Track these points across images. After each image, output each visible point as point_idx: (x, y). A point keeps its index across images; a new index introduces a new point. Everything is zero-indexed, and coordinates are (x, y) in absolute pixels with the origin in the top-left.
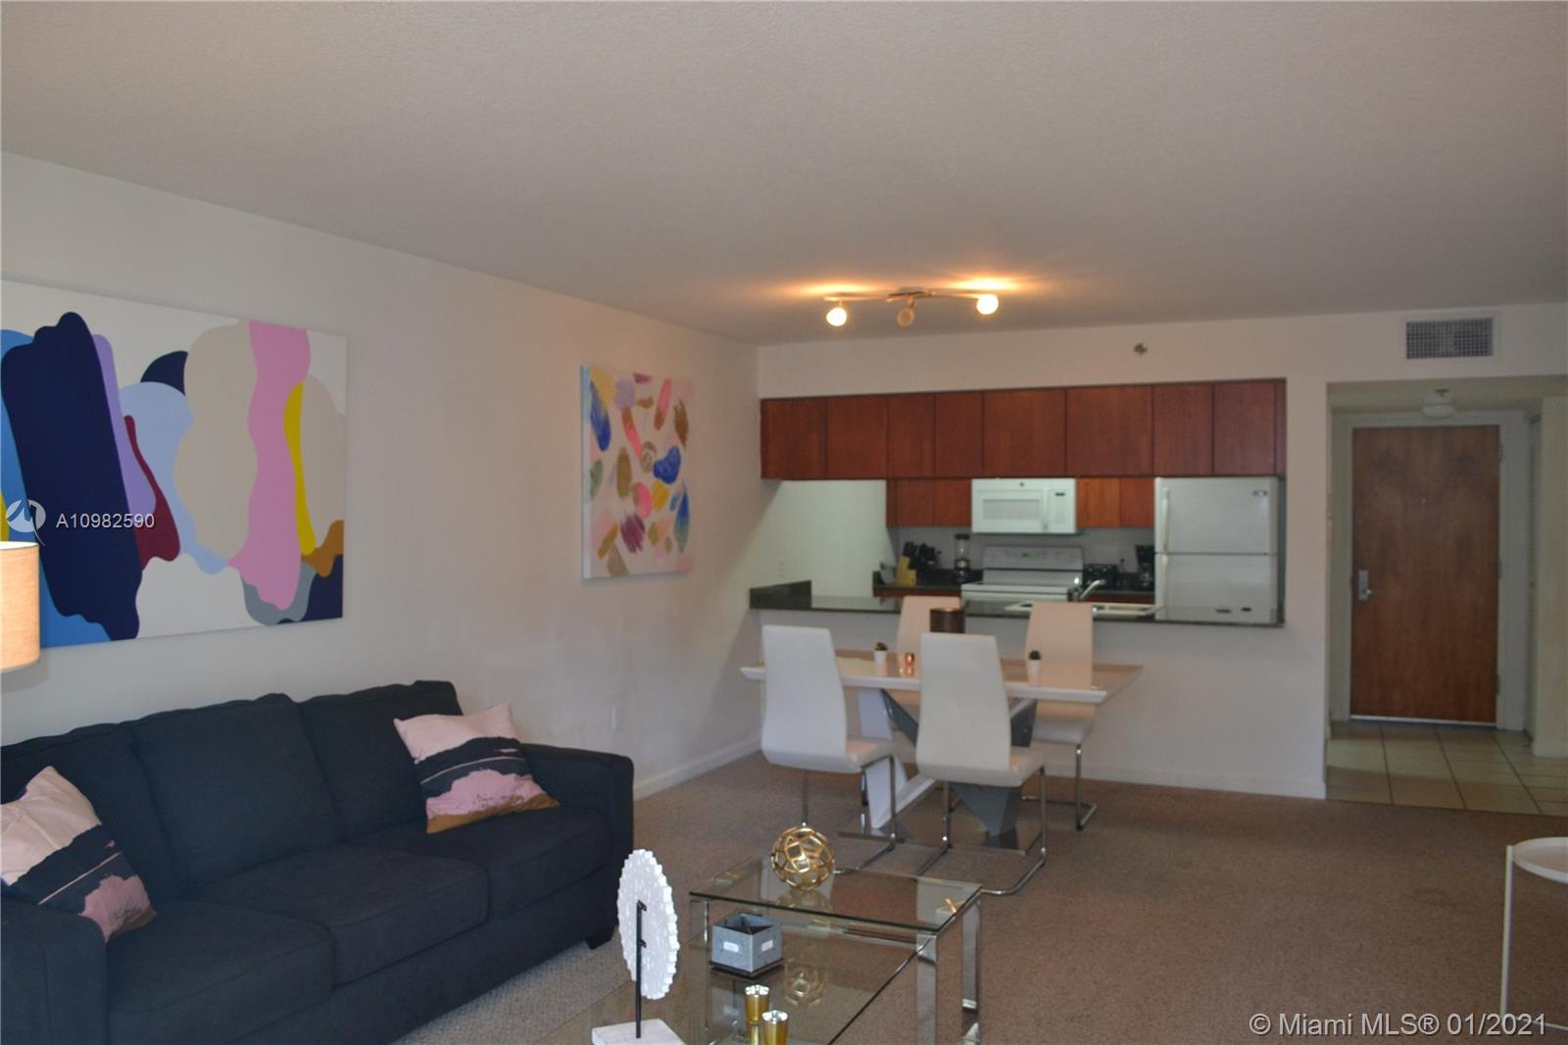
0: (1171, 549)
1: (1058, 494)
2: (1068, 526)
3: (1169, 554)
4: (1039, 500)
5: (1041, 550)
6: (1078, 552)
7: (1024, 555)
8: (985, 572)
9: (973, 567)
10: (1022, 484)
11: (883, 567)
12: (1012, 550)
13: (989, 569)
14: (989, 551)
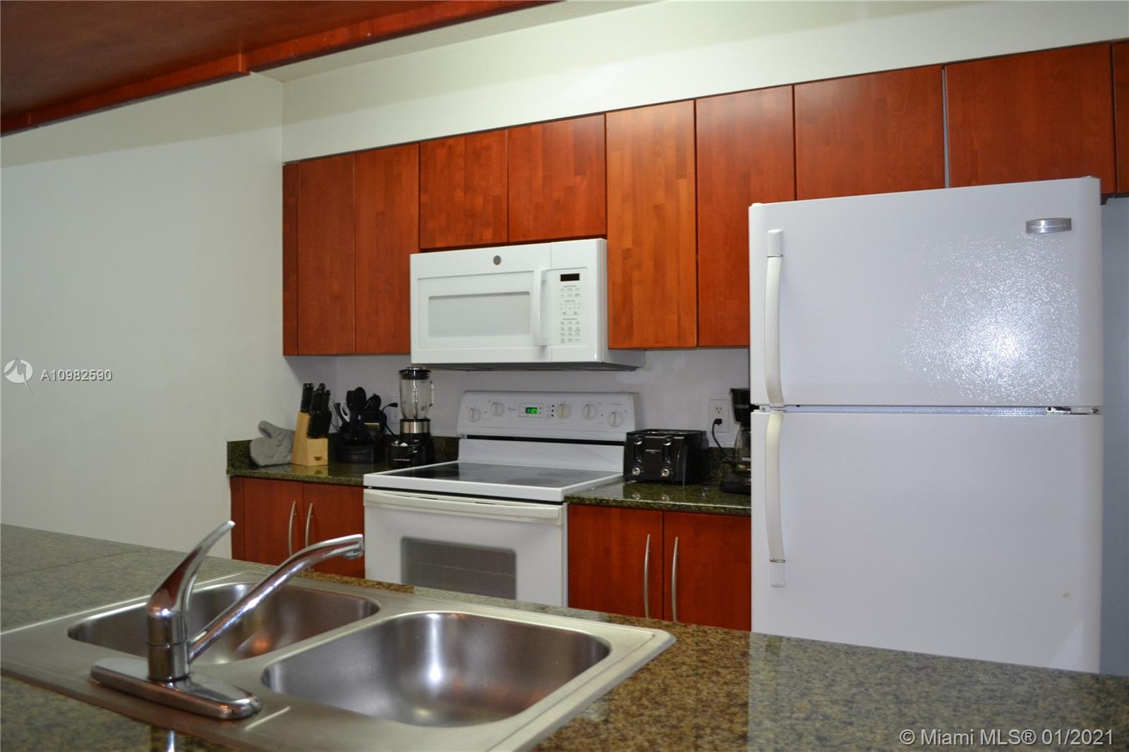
0: (788, 397)
1: (565, 278)
2: (589, 347)
3: (783, 409)
4: (527, 293)
5: (556, 400)
6: (627, 403)
7: (528, 410)
8: (462, 443)
9: (436, 432)
10: (497, 260)
11: (266, 429)
12: (506, 400)
13: (470, 437)
14: (469, 401)
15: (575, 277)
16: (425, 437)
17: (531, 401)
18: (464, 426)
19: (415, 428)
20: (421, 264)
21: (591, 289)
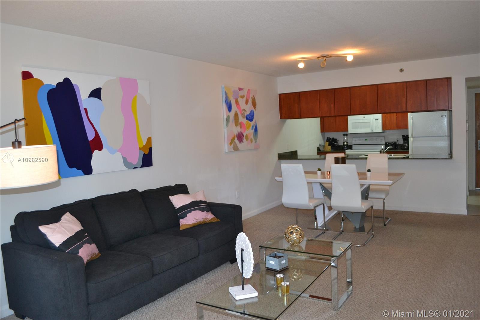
0: (414, 136)
1: (376, 120)
2: (379, 130)
3: (413, 137)
4: (369, 122)
5: (371, 138)
6: (383, 138)
7: (366, 140)
8: (353, 146)
9: (349, 144)
10: (364, 117)
11: (320, 145)
12: (361, 138)
13: (354, 145)
14: (354, 139)
15: (378, 120)
16: (347, 145)
17: (366, 138)
18: (354, 142)
19: (346, 144)
20: (350, 118)
21: (380, 122)
